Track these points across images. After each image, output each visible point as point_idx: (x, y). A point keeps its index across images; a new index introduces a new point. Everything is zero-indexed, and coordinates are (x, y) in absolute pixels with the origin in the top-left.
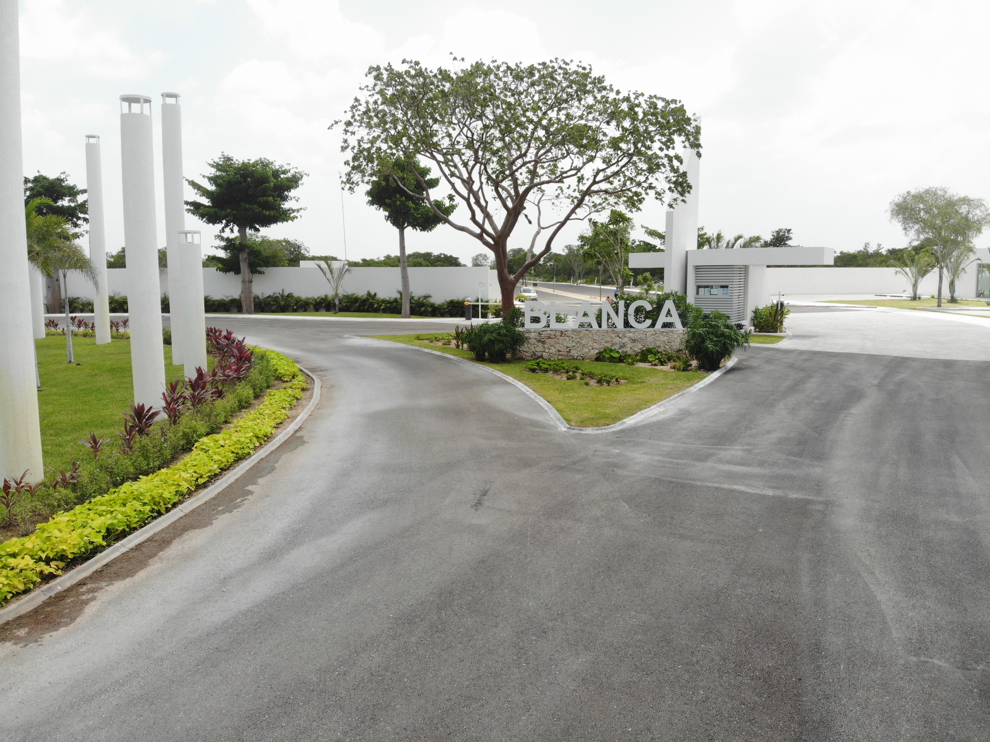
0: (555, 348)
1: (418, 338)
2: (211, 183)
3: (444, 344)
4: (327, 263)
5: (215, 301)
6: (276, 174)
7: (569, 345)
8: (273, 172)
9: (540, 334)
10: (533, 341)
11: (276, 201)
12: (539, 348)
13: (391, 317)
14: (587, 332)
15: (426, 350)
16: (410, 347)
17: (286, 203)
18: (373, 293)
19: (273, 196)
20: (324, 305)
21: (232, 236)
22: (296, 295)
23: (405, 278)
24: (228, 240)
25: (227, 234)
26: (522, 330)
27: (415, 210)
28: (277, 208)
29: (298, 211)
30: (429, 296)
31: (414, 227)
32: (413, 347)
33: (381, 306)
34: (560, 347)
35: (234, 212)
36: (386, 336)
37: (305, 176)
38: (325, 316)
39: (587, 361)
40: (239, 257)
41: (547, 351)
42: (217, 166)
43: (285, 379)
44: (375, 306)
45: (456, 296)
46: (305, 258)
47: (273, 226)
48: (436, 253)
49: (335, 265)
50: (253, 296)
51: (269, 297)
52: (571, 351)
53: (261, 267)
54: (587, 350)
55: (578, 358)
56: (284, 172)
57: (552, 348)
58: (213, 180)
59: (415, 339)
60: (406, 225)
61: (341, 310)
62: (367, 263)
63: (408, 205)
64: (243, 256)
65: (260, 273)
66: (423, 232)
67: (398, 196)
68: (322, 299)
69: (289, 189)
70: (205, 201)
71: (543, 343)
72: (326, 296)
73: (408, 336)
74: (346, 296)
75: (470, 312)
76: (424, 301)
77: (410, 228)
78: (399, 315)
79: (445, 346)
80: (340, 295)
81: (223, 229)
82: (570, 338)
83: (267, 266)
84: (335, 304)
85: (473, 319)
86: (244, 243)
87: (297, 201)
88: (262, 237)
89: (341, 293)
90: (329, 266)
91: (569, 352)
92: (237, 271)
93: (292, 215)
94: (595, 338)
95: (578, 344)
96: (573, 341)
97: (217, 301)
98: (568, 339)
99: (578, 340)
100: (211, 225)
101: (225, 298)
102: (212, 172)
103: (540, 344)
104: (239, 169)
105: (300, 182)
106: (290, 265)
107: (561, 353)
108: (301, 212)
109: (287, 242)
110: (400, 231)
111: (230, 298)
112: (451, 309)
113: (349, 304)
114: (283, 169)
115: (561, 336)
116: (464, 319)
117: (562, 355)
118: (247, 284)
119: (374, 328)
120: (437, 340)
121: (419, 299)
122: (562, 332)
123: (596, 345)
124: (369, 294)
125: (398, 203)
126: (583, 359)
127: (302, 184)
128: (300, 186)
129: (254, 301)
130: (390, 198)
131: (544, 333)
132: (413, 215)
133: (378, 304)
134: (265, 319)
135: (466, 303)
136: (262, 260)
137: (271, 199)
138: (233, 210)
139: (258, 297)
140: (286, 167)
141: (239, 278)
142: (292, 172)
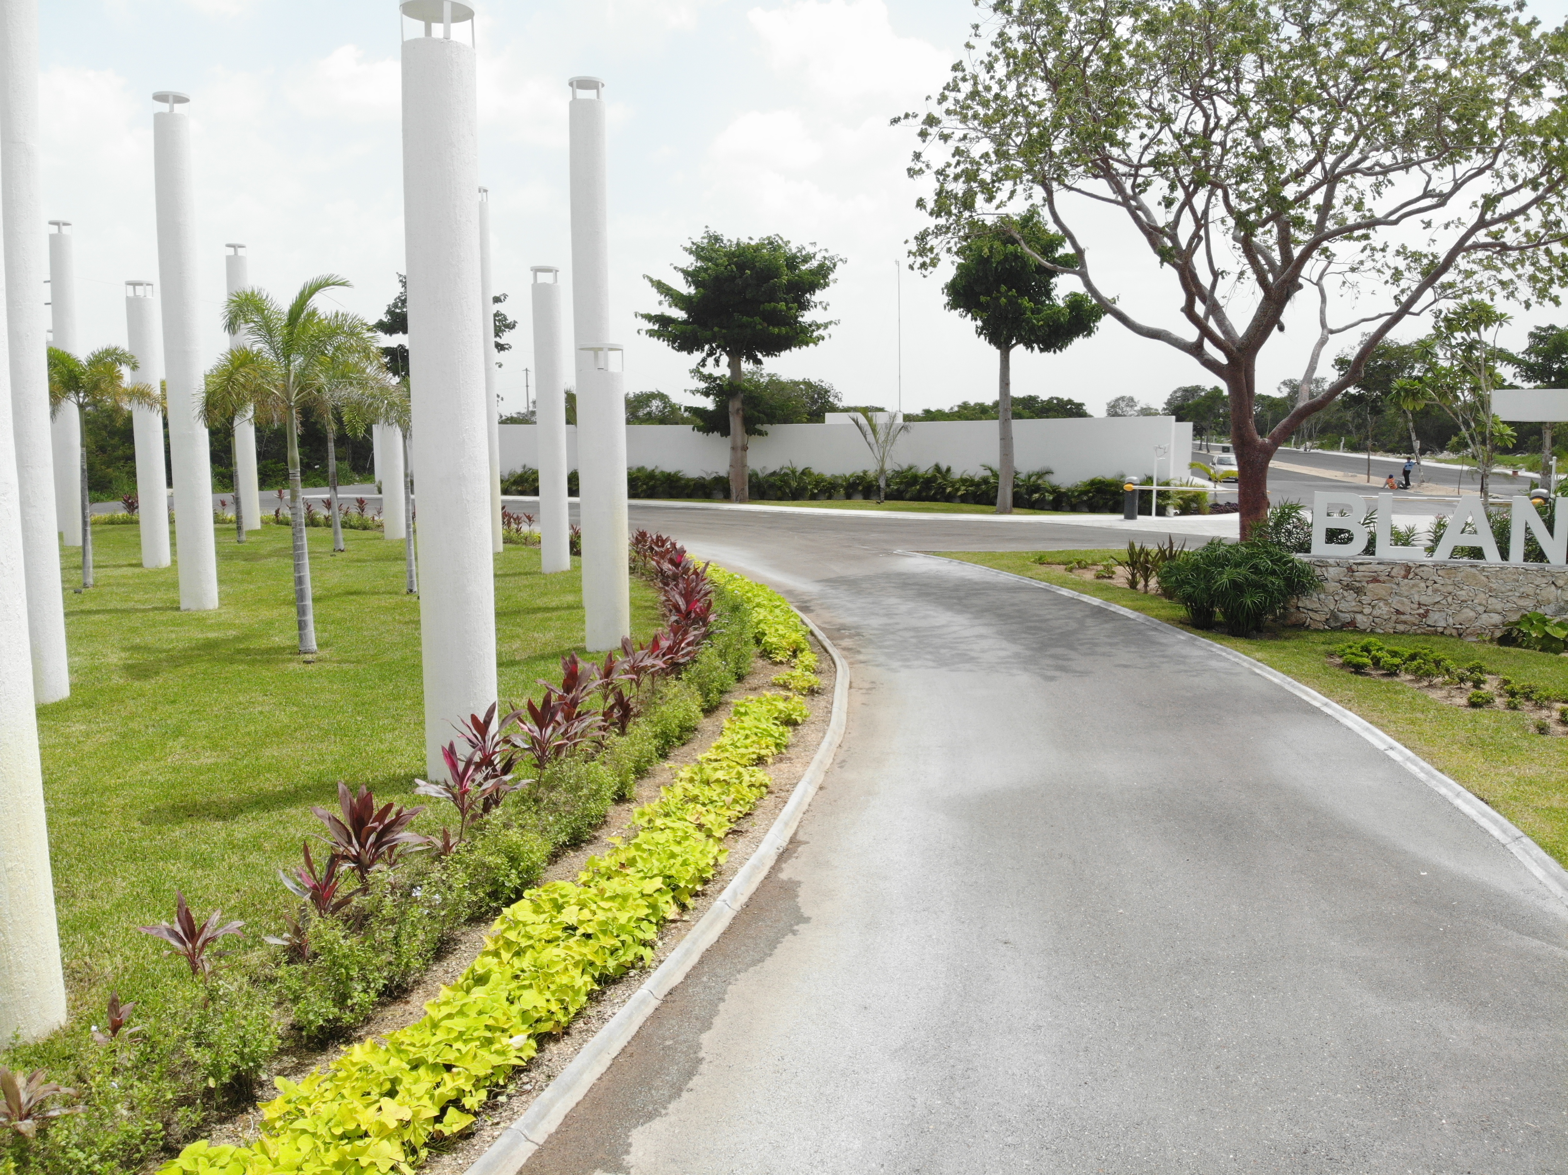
0: (1387, 604)
1: (1041, 561)
2: (687, 282)
3: (1098, 577)
4: (866, 417)
5: (689, 480)
6: (792, 262)
7: (1424, 599)
8: (787, 259)
9: (1350, 569)
10: (1331, 586)
11: (791, 309)
12: (1348, 604)
13: (977, 512)
14: (1473, 570)
15: (1065, 592)
16: (1026, 581)
17: (806, 313)
18: (944, 468)
19: (785, 300)
20: (860, 488)
21: (717, 372)
22: (816, 470)
23: (1006, 440)
24: (709, 378)
25: (710, 368)
26: (1306, 560)
27: (1033, 313)
28: (791, 322)
29: (826, 326)
30: (1049, 472)
31: (1029, 345)
32: (1035, 583)
33: (958, 490)
34: (1403, 604)
35: (724, 331)
36: (974, 554)
37: (839, 264)
38: (861, 508)
39: (1470, 639)
40: (727, 407)
41: (1367, 611)
42: (698, 251)
43: (779, 658)
44: (949, 490)
45: (1106, 472)
46: (834, 409)
47: (785, 354)
48: (1044, 396)
49: (880, 419)
50: (748, 472)
51: (774, 474)
52: (1431, 614)
53: (762, 423)
54: (1472, 614)
55: (1447, 632)
56: (807, 259)
57: (1381, 604)
58: (691, 276)
59: (1034, 562)
60: (1014, 342)
61: (890, 497)
62: (930, 416)
63: (1020, 305)
64: (735, 405)
65: (761, 433)
66: (1045, 354)
67: (1003, 288)
68: (858, 477)
69: (812, 288)
70: (679, 314)
71: (1359, 591)
72: (865, 472)
73: (1017, 555)
74: (897, 472)
75: (1134, 503)
76: (1040, 482)
77: (1021, 347)
78: (993, 508)
79: (1100, 581)
80: (889, 473)
81: (704, 360)
82: (1429, 583)
83: (771, 423)
84: (879, 487)
85: (1139, 517)
86: (737, 383)
87: (825, 309)
88: (768, 375)
89: (890, 466)
90: (869, 420)
91: (1425, 615)
92: (725, 431)
93: (815, 334)
94: (1494, 586)
95: (1450, 599)
96: (1435, 591)
97: (693, 480)
98: (1423, 585)
99: (1450, 588)
100: (685, 353)
101: (704, 475)
102: (690, 262)
103: (1350, 595)
104: (730, 255)
105: (831, 277)
106: (810, 421)
107: (1403, 617)
108: (831, 328)
109: (808, 384)
110: (1002, 354)
111: (714, 475)
112: (1093, 497)
113: (902, 487)
114: (804, 253)
115: (1405, 577)
116: (1122, 517)
117: (1405, 623)
118: (739, 452)
119: (948, 535)
120: (1082, 565)
121: (1030, 477)
122: (1408, 569)
123: (1496, 604)
124: (937, 468)
125: (1003, 300)
126: (1460, 635)
127: (835, 281)
128: (831, 284)
129: (750, 481)
130: (988, 293)
131: (1361, 568)
132: (1028, 321)
133: (953, 486)
134: (765, 513)
135: (1128, 487)
136: (764, 413)
137: (782, 305)
138: (721, 327)
139: (757, 475)
140: (810, 250)
141: (727, 441)
142: (819, 257)
